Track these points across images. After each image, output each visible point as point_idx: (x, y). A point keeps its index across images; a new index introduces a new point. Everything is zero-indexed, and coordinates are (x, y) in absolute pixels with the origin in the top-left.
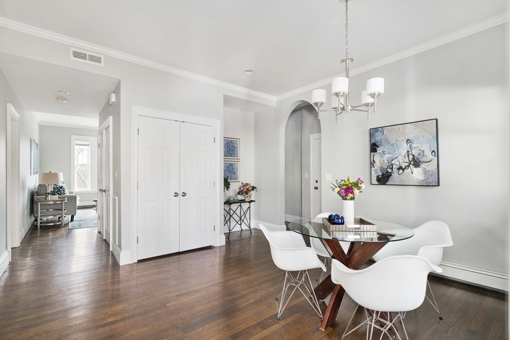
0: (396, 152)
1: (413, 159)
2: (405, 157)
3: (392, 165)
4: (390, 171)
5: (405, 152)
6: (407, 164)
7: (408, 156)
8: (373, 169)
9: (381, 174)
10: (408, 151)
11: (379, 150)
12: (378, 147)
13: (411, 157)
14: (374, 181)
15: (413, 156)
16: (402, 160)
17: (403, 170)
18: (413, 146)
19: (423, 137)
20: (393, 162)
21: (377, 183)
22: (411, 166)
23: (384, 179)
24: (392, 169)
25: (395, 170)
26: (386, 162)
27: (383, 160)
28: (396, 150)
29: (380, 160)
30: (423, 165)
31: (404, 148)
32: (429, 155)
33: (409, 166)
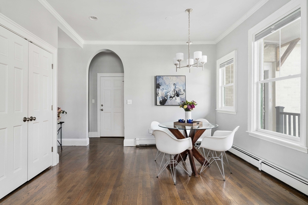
0: (169, 89)
1: (176, 93)
2: (173, 92)
3: (167, 95)
4: (166, 98)
5: (173, 89)
6: (174, 95)
7: (174, 91)
8: (158, 97)
9: (162, 100)
10: (174, 89)
11: (161, 87)
12: (160, 86)
13: (175, 92)
14: (158, 103)
15: (176, 91)
16: (171, 93)
17: (172, 98)
18: (176, 87)
19: (180, 83)
20: (167, 94)
21: (160, 105)
22: (175, 96)
23: (163, 102)
24: (167, 97)
25: (168, 98)
26: (164, 94)
27: (163, 93)
28: (169, 88)
29: (161, 93)
30: (180, 96)
31: (173, 87)
32: (182, 92)
33: (174, 96)
